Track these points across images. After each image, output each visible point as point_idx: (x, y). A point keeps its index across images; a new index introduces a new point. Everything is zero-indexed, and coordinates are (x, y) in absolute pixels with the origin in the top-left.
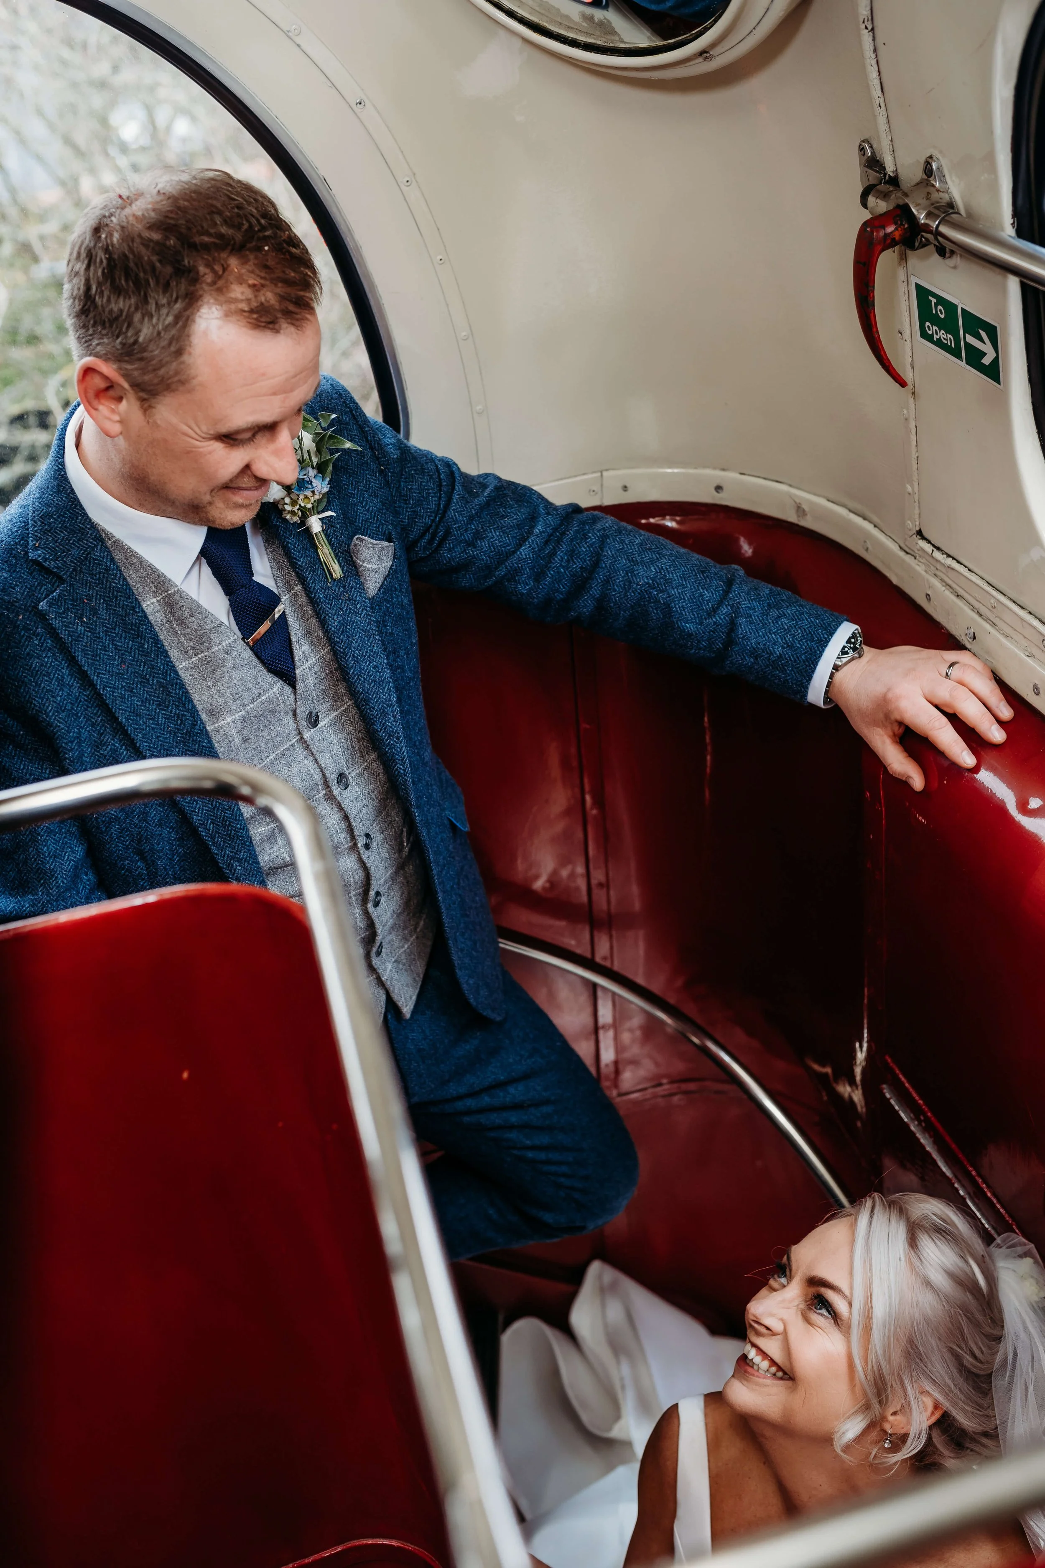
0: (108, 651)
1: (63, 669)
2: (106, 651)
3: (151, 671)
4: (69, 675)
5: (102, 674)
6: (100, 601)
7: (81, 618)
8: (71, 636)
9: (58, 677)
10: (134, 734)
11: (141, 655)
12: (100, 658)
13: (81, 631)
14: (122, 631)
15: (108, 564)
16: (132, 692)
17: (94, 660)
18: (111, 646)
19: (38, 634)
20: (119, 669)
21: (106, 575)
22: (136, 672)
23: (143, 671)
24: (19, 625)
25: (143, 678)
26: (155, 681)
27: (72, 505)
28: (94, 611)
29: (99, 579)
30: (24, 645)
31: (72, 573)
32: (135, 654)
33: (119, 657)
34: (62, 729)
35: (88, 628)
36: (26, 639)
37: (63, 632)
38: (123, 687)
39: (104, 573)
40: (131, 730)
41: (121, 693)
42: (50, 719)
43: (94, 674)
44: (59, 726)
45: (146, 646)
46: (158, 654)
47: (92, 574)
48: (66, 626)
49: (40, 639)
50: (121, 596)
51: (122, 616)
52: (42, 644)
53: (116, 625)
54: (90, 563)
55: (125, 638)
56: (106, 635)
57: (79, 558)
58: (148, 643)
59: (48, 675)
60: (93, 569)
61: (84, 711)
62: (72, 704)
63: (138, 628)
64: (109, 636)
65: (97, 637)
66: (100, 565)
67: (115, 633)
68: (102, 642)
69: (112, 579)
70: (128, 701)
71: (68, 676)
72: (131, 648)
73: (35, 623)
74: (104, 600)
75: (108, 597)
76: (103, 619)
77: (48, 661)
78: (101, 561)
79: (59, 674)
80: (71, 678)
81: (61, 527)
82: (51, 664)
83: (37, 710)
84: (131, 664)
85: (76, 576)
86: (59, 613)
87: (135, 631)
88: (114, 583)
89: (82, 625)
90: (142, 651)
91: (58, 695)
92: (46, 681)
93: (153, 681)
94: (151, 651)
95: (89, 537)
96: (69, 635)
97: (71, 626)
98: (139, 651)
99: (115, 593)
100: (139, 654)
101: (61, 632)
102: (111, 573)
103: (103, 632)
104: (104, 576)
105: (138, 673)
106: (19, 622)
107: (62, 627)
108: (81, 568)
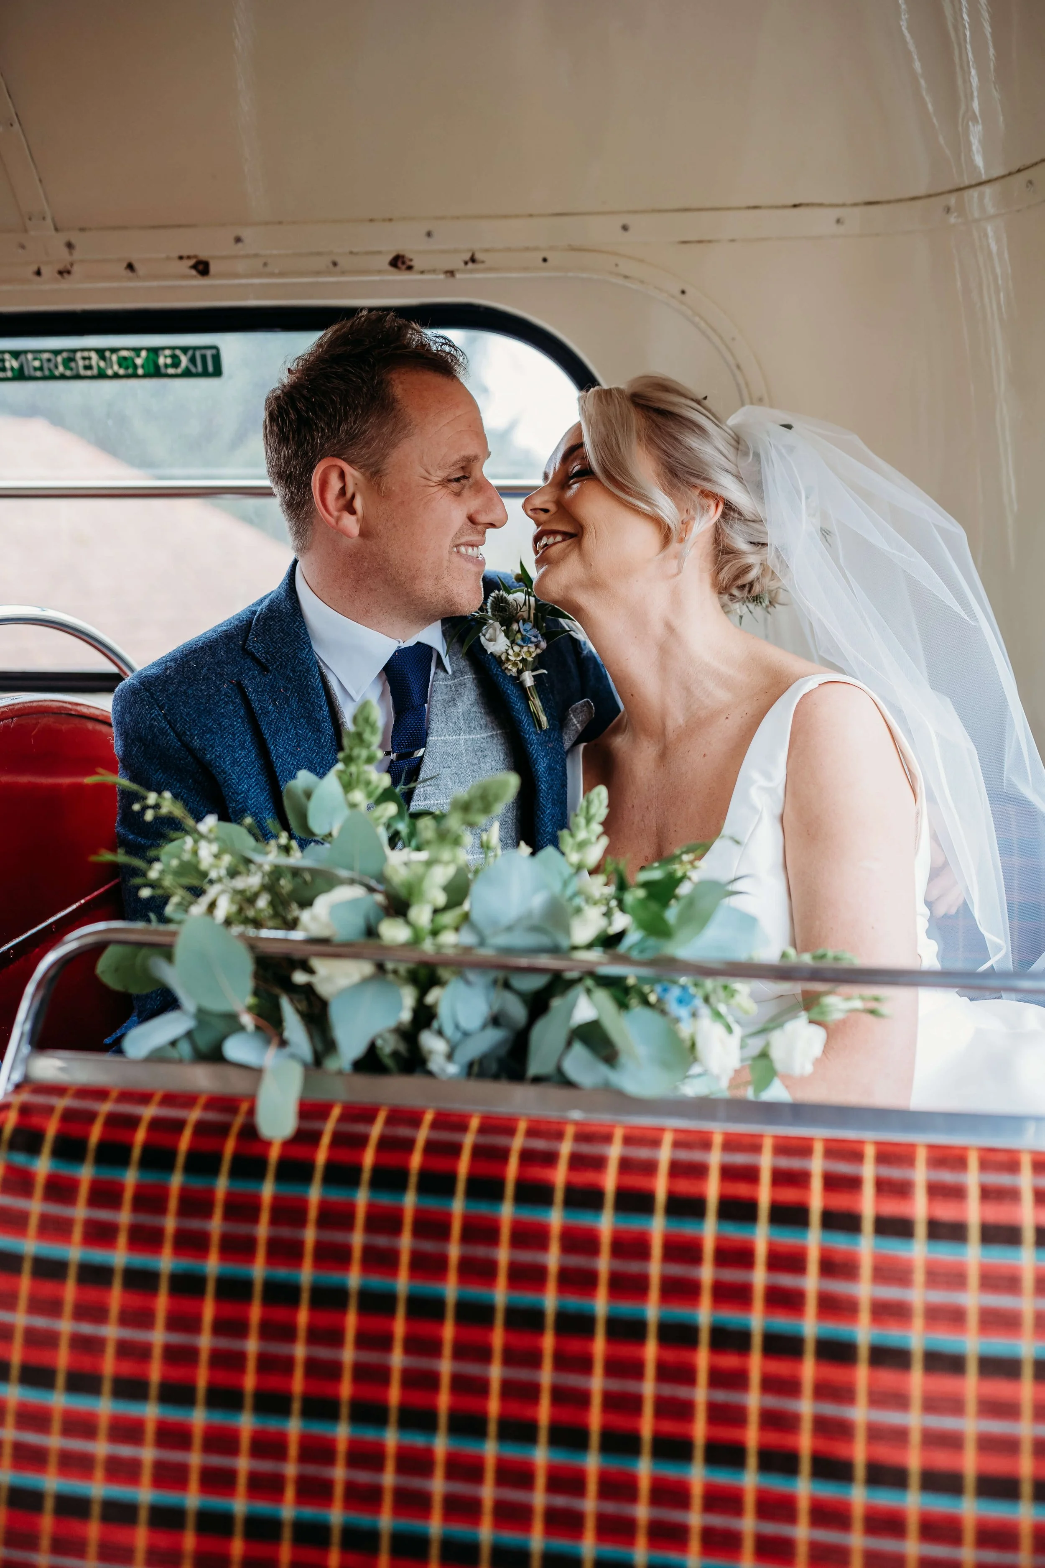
0: (290, 734)
1: (247, 735)
2: (287, 732)
3: (320, 762)
5: (279, 747)
6: (294, 694)
7: (274, 701)
8: (262, 710)
9: (240, 740)
11: (316, 746)
12: (281, 735)
13: (271, 709)
14: (306, 722)
15: (311, 665)
17: (275, 734)
18: (292, 731)
19: (235, 703)
20: (294, 750)
21: (306, 674)
22: (308, 757)
23: (314, 759)
24: (221, 691)
25: (312, 765)
27: (294, 612)
28: (287, 700)
29: (299, 676)
30: (220, 705)
31: (277, 666)
32: (311, 743)
33: (297, 741)
34: (234, 779)
35: (278, 710)
36: (224, 703)
37: (256, 705)
38: (292, 764)
39: (304, 672)
41: (290, 769)
42: (226, 767)
43: (273, 744)
44: (232, 776)
45: (322, 741)
46: (331, 750)
47: (294, 671)
48: (260, 701)
49: (235, 707)
50: (313, 694)
51: (310, 710)
52: (236, 711)
53: (302, 716)
54: (294, 662)
55: (307, 729)
56: (292, 721)
57: (288, 656)
58: (325, 738)
59: (234, 734)
60: (296, 667)
61: (256, 775)
62: (247, 762)
63: (320, 724)
64: (294, 723)
65: (283, 720)
66: (303, 664)
67: (299, 722)
68: (286, 725)
69: (311, 678)
71: (249, 743)
72: (309, 738)
73: (236, 694)
74: (298, 694)
75: (301, 692)
76: (293, 709)
77: (236, 725)
78: (305, 662)
79: (242, 738)
80: (251, 746)
81: (279, 629)
82: (239, 728)
83: (216, 755)
84: (305, 750)
85: (280, 669)
86: (257, 691)
87: (317, 725)
88: (311, 682)
89: (273, 707)
90: (317, 743)
91: (237, 752)
93: (320, 769)
94: (326, 745)
95: (301, 640)
96: (260, 708)
97: (264, 703)
98: (315, 742)
99: (309, 690)
100: (314, 744)
101: (254, 704)
102: (311, 673)
103: (289, 718)
104: (303, 675)
105: (309, 759)
106: (222, 689)
107: (257, 700)
108: (286, 664)
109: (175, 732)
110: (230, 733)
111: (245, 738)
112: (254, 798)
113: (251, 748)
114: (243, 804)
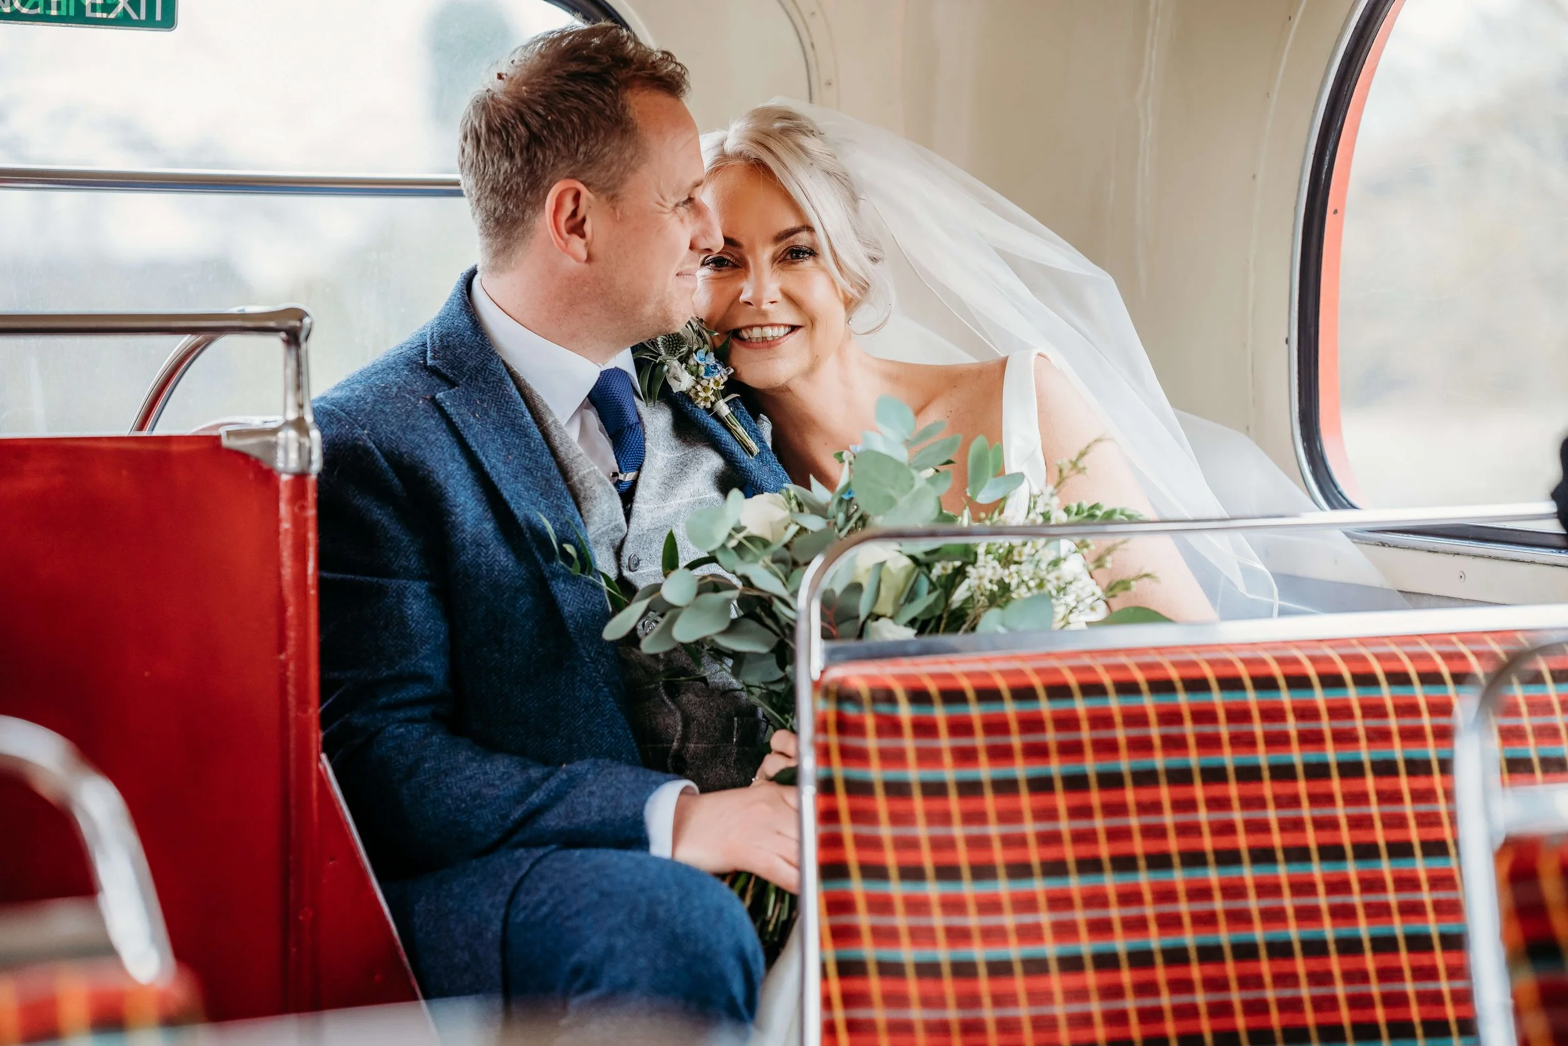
0: (497, 443)
2: (495, 443)
5: (490, 457)
6: (491, 405)
7: (473, 413)
9: (450, 453)
12: (489, 447)
13: (472, 422)
14: (511, 431)
15: (502, 375)
16: (516, 478)
17: (483, 445)
18: (499, 441)
19: (435, 418)
20: (505, 459)
21: (500, 383)
22: (521, 464)
23: (528, 465)
24: (418, 407)
25: (527, 470)
26: (539, 475)
27: (473, 326)
28: (486, 413)
29: (493, 387)
30: (422, 421)
31: (469, 379)
32: (521, 452)
33: (506, 450)
35: (480, 421)
37: (457, 419)
41: (506, 477)
43: (482, 455)
45: (532, 445)
47: (487, 382)
48: (459, 415)
49: (437, 422)
51: (512, 418)
52: (438, 426)
53: (505, 425)
54: (485, 373)
55: (513, 436)
56: (496, 431)
57: (476, 368)
58: (534, 442)
59: (442, 448)
60: (489, 377)
62: (461, 477)
63: (526, 430)
64: (499, 432)
65: (487, 431)
66: (495, 374)
67: (504, 433)
68: (492, 435)
69: (506, 387)
70: (512, 483)
71: (459, 456)
72: (518, 445)
73: (433, 409)
74: (496, 404)
76: (494, 420)
77: (442, 438)
79: (451, 451)
80: (461, 458)
81: (460, 344)
84: (516, 461)
85: (472, 381)
86: (455, 402)
87: (523, 432)
88: (507, 391)
89: (475, 417)
90: (527, 449)
93: (537, 474)
94: (537, 449)
96: (462, 422)
98: (525, 448)
99: (507, 399)
100: (525, 452)
101: (455, 417)
103: (493, 428)
105: (523, 466)
106: (419, 405)
108: (476, 376)
109: (382, 452)
110: (438, 447)
111: (454, 451)
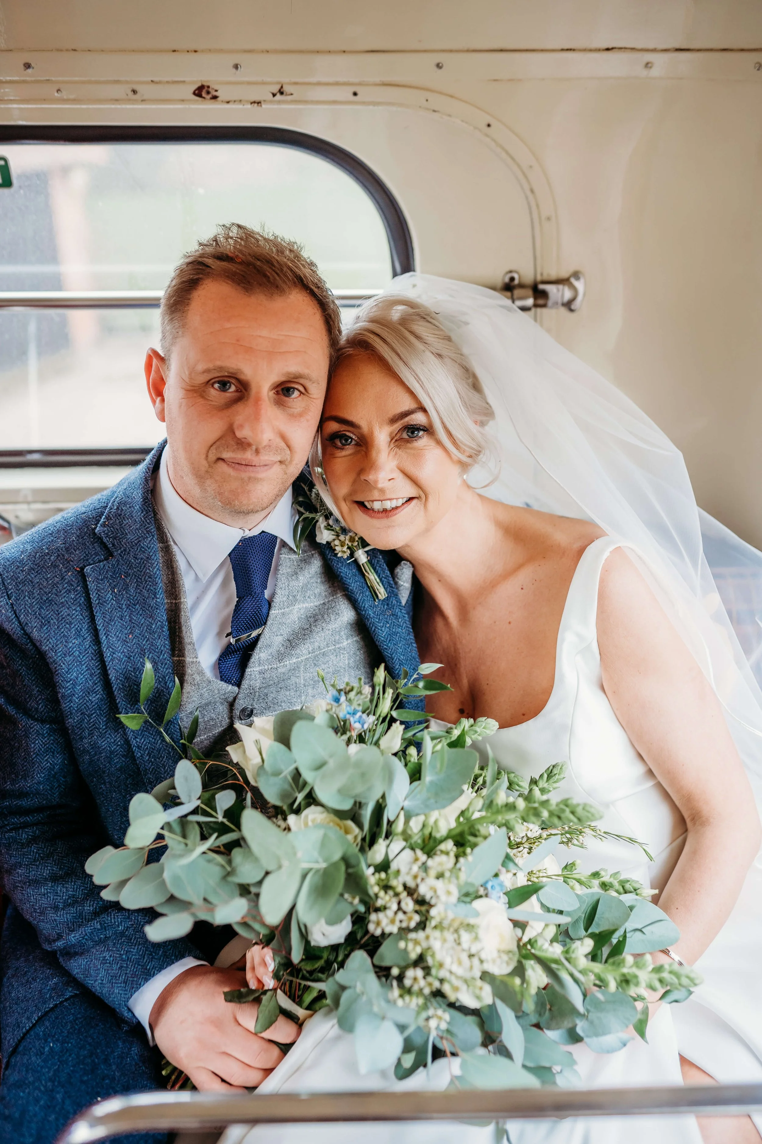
0: (124, 621)
1: (84, 623)
2: (122, 620)
3: (150, 648)
4: (87, 629)
5: (112, 638)
6: (133, 579)
7: (113, 589)
8: (99, 600)
9: (77, 629)
10: (118, 693)
11: (149, 632)
12: (115, 624)
13: (109, 597)
14: (141, 608)
16: (129, 658)
17: (109, 623)
18: (127, 617)
19: (76, 592)
20: (126, 637)
21: (145, 562)
22: (139, 644)
23: (144, 645)
24: (65, 579)
25: (142, 651)
28: (125, 586)
29: (139, 564)
30: (62, 595)
31: (122, 552)
32: (144, 629)
33: (130, 628)
35: (116, 598)
36: (66, 591)
37: (94, 594)
38: (123, 652)
39: (145, 560)
40: (116, 688)
41: (120, 657)
43: (105, 634)
45: (155, 626)
46: (160, 636)
48: (98, 591)
49: (76, 596)
50: (150, 581)
51: (146, 597)
52: (76, 600)
54: (137, 549)
55: (141, 615)
56: (127, 608)
57: (132, 542)
58: (156, 624)
59: (70, 624)
60: (138, 555)
62: (80, 653)
63: (154, 611)
64: (130, 609)
65: (119, 607)
66: (144, 554)
67: (134, 608)
68: (122, 612)
69: (149, 566)
70: (123, 664)
72: (142, 625)
73: (77, 583)
74: (136, 580)
75: (140, 579)
76: (130, 594)
77: (74, 614)
78: (146, 551)
79: (78, 626)
80: (87, 633)
81: (127, 516)
82: (76, 616)
85: (123, 555)
86: (98, 579)
87: (151, 612)
88: (149, 569)
89: (111, 594)
92: (67, 628)
94: (158, 631)
96: (98, 598)
97: (102, 591)
98: (148, 628)
99: (147, 578)
100: (146, 631)
101: (93, 593)
102: (150, 561)
103: (126, 605)
104: (143, 563)
105: (140, 646)
106: (66, 577)
107: (96, 589)
108: (130, 550)
109: (20, 622)
110: (67, 623)
111: (82, 626)
112: (82, 683)
113: (87, 635)
114: (71, 690)
